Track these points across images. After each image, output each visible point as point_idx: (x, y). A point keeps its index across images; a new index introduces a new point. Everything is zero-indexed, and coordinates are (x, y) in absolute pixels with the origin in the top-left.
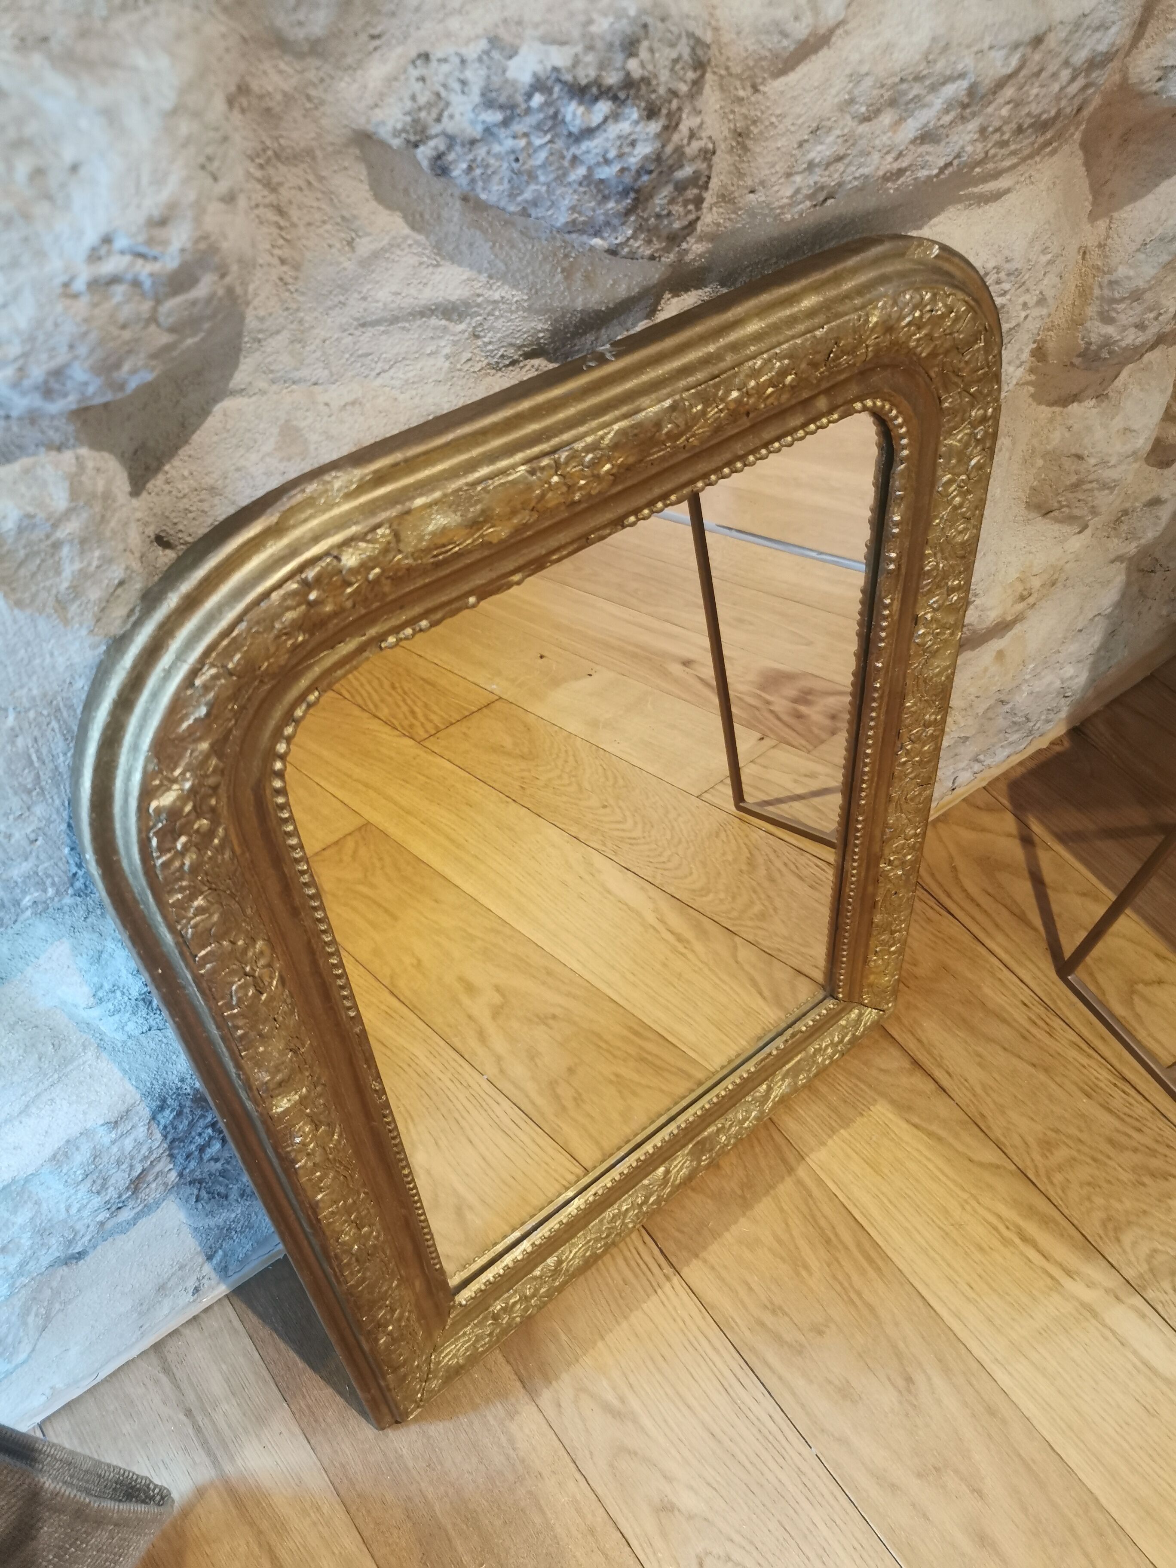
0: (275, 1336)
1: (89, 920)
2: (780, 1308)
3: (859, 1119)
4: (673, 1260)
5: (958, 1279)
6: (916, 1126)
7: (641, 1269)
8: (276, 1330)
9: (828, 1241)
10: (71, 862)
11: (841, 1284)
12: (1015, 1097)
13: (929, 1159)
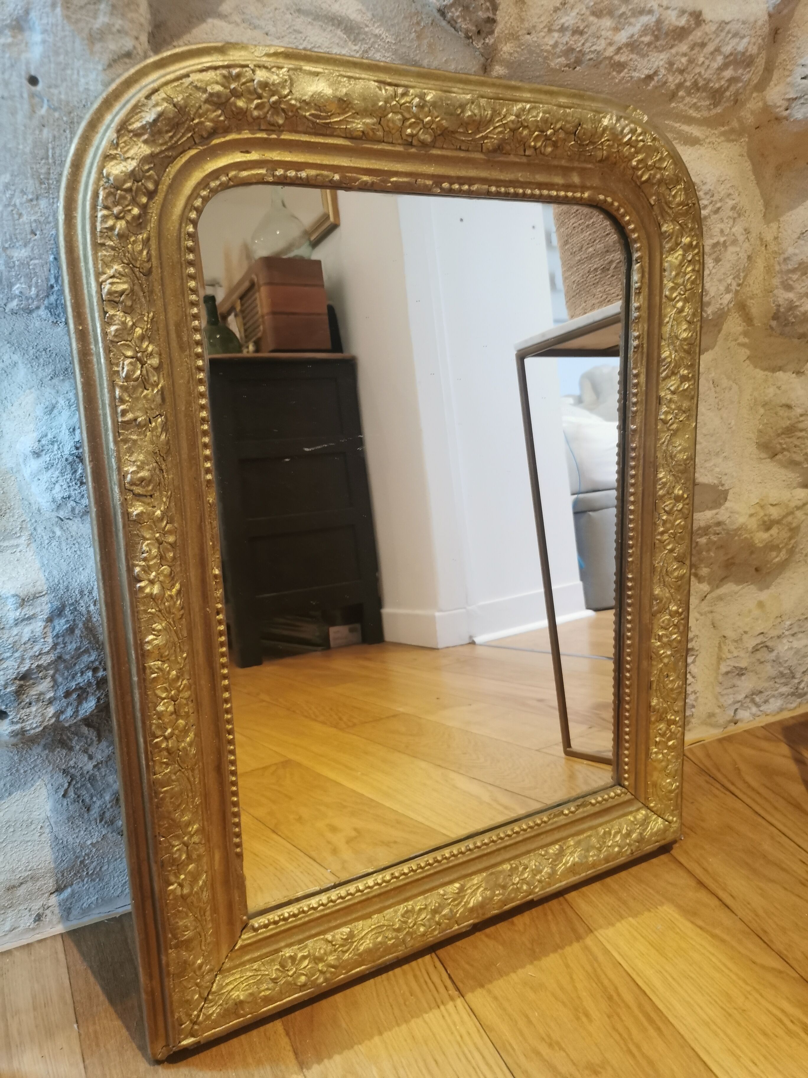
0: (89, 971)
1: (53, 381)
2: (558, 1044)
3: (646, 914)
4: (460, 985)
5: (740, 1054)
6: (701, 928)
7: (428, 988)
8: (91, 967)
9: (610, 998)
10: (52, 272)
11: (620, 1035)
12: (797, 924)
13: (713, 955)
